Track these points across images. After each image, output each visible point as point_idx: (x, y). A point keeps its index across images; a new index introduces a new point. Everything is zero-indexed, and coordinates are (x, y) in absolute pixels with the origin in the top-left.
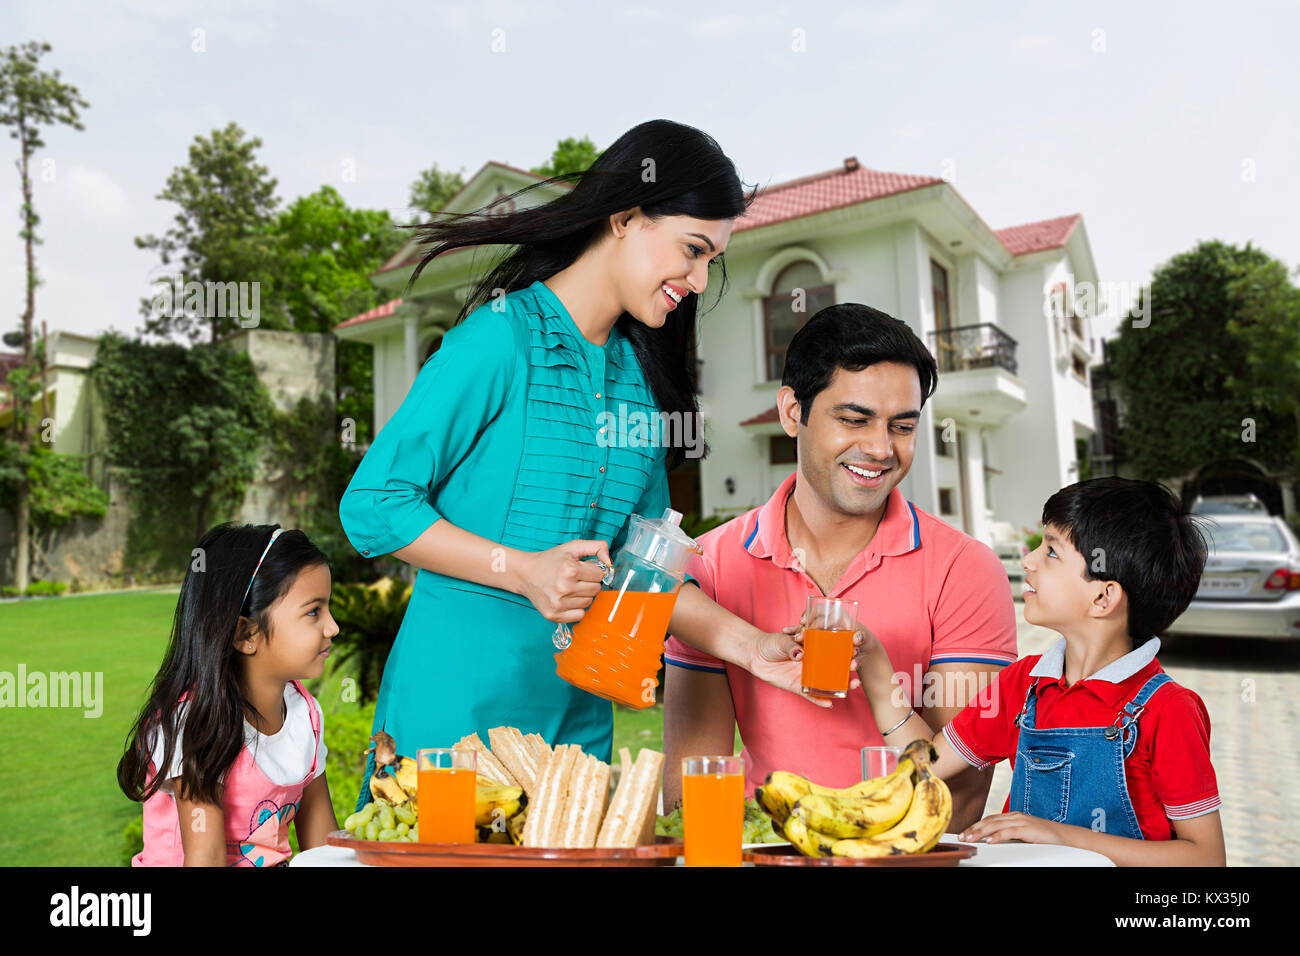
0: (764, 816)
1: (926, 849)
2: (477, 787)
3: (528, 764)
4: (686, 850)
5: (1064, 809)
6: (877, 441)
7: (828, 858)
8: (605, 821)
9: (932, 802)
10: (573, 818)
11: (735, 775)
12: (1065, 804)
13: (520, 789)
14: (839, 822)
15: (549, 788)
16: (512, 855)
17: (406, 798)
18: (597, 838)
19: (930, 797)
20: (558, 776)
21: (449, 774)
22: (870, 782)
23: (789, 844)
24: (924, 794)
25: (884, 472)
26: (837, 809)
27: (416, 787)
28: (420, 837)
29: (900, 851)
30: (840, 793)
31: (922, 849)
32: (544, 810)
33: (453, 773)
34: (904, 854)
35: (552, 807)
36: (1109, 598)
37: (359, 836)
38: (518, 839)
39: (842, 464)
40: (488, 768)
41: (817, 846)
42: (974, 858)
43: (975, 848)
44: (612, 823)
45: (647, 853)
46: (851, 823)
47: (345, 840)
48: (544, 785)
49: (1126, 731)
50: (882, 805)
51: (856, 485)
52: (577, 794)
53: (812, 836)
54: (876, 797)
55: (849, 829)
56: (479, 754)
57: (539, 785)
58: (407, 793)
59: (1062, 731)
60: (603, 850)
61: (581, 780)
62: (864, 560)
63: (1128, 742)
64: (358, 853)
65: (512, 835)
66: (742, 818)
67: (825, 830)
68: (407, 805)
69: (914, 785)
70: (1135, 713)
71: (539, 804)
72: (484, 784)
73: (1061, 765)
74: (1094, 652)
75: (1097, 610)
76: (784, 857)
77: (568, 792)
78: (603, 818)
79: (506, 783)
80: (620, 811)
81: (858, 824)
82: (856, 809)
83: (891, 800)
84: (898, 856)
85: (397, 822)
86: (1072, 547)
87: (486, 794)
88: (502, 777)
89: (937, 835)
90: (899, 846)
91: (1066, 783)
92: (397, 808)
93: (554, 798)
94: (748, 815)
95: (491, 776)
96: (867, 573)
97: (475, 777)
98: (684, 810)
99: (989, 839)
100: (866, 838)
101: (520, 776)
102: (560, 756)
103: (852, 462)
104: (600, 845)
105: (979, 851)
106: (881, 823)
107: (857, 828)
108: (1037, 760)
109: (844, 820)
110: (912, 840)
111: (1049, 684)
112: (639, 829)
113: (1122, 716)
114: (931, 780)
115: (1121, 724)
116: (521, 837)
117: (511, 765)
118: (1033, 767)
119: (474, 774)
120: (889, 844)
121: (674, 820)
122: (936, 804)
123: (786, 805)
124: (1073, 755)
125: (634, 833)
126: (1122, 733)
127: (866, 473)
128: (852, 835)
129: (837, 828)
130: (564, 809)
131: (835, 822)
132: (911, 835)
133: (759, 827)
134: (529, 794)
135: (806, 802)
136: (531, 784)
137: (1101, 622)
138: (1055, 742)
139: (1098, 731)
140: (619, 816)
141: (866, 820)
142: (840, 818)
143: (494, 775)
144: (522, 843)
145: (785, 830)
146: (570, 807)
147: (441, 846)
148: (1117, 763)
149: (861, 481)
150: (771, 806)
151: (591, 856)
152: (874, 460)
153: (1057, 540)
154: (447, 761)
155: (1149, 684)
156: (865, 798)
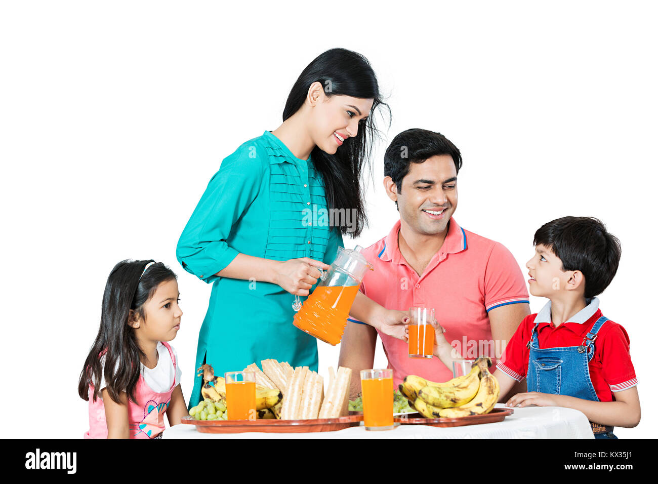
0: (404, 398)
1: (488, 411)
2: (256, 390)
3: (282, 377)
4: (365, 418)
5: (558, 389)
6: (438, 195)
7: (437, 419)
8: (322, 405)
9: (490, 387)
10: (306, 404)
11: (388, 378)
12: (559, 386)
13: (279, 390)
14: (443, 400)
15: (293, 389)
16: (276, 424)
17: (220, 398)
18: (319, 414)
19: (489, 385)
20: (297, 383)
21: (241, 384)
22: (457, 379)
23: (417, 412)
24: (485, 384)
25: (444, 211)
26: (441, 393)
27: (225, 391)
28: (229, 417)
29: (474, 413)
30: (442, 385)
31: (485, 411)
32: (291, 401)
33: (244, 384)
34: (476, 414)
35: (295, 398)
36: (576, 280)
37: (197, 418)
38: (278, 416)
39: (423, 210)
40: (261, 381)
41: (432, 412)
42: (512, 415)
43: (513, 410)
44: (326, 405)
45: (345, 420)
46: (448, 400)
47: (190, 421)
48: (291, 388)
49: (589, 348)
50: (464, 390)
51: (431, 220)
52: (308, 392)
53: (429, 407)
54: (461, 386)
55: (448, 403)
56: (257, 373)
57: (288, 388)
58: (221, 395)
59: (556, 349)
60: (322, 420)
61: (309, 384)
62: (438, 257)
63: (590, 353)
64: (197, 427)
65: (275, 414)
66: (393, 400)
67: (436, 404)
68: (221, 401)
69: (480, 379)
70: (593, 338)
71: (288, 398)
72: (260, 389)
73: (556, 366)
74: (568, 308)
75: (570, 286)
76: (415, 419)
77: (303, 391)
78: (321, 403)
79: (271, 388)
80: (330, 400)
81: (452, 400)
82: (451, 393)
83: (468, 388)
84: (473, 416)
85: (216, 410)
86: (554, 255)
87: (261, 394)
88: (269, 385)
89: (493, 404)
90: (473, 411)
91: (559, 376)
92: (215, 403)
93: (296, 394)
94: (396, 399)
95: (264, 385)
96: (440, 263)
97: (255, 386)
98: (362, 397)
99: (520, 405)
100: (456, 407)
101: (278, 384)
102: (298, 373)
103: (428, 208)
104: (320, 417)
105: (515, 412)
106: (464, 399)
107: (452, 402)
108: (543, 365)
109: (445, 399)
110: (480, 407)
111: (544, 327)
112: (340, 408)
113: (586, 340)
114: (489, 376)
115: (585, 344)
116: (280, 415)
117: (274, 379)
118: (542, 368)
119: (255, 383)
120: (469, 410)
121: (358, 403)
122: (492, 388)
123: (415, 392)
124: (562, 361)
125: (338, 410)
126: (586, 349)
127: (436, 213)
128: (450, 406)
129: (442, 403)
130: (301, 400)
131: (440, 400)
132: (480, 405)
133: (402, 404)
134: (283, 393)
135: (425, 390)
136: (284, 388)
137: (571, 292)
138: (552, 355)
139: (574, 349)
140: (330, 402)
141: (457, 398)
142: (443, 397)
143: (265, 383)
144: (280, 418)
145: (415, 405)
146: (304, 399)
147: (240, 422)
148: (584, 364)
149: (434, 217)
150: (408, 394)
151: (316, 423)
152: (438, 205)
153: (545, 252)
154: (240, 378)
155: (598, 322)
156: (455, 387)
